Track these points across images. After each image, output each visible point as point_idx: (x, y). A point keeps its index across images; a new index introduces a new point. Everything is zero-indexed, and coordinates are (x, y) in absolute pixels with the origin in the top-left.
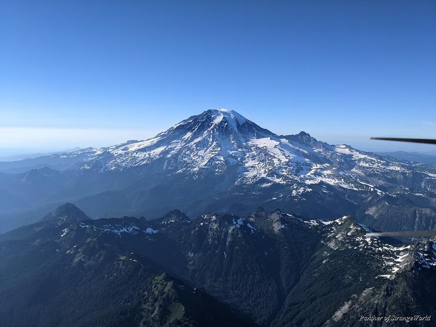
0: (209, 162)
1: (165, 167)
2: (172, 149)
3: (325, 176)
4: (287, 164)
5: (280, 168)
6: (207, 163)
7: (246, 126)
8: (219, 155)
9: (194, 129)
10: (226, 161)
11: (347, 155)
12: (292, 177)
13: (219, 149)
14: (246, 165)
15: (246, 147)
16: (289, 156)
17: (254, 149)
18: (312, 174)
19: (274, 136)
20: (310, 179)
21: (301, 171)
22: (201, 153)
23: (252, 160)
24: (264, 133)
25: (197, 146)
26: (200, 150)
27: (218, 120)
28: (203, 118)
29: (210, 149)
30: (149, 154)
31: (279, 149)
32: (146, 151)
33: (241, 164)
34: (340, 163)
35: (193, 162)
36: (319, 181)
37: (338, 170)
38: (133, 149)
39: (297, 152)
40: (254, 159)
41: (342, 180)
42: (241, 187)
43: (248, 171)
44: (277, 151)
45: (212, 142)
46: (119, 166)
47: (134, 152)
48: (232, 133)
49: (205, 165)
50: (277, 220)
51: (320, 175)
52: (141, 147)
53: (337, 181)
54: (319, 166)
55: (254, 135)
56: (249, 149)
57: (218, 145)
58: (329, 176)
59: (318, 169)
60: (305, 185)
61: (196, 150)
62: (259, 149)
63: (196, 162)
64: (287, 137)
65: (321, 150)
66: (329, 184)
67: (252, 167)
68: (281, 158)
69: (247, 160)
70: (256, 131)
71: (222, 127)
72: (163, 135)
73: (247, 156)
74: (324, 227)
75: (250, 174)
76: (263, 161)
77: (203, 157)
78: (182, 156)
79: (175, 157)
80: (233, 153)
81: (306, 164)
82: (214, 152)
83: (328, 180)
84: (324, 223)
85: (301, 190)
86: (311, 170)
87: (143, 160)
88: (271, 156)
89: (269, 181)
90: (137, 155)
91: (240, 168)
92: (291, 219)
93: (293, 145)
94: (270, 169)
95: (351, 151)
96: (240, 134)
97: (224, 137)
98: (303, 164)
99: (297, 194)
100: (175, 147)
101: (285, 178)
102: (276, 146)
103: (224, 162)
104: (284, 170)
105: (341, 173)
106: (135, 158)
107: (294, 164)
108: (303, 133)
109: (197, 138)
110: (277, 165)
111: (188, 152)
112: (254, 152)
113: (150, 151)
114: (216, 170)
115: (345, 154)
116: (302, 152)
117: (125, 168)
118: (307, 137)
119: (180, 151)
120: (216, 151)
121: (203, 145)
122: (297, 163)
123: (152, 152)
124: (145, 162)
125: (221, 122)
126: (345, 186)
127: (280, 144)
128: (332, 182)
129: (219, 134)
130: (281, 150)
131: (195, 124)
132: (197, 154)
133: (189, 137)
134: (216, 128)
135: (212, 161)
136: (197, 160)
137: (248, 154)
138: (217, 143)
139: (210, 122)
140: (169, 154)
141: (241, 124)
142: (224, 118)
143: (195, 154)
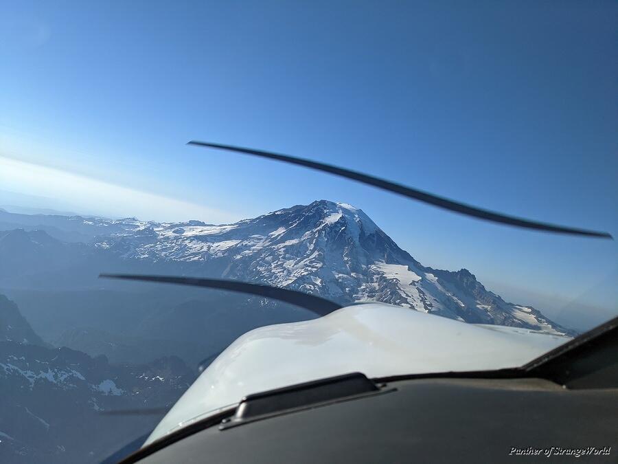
0: (296, 282)
1: (224, 273)
2: (247, 247)
6: (292, 283)
7: (375, 239)
8: (316, 274)
9: (292, 224)
10: (323, 288)
13: (319, 265)
15: (365, 273)
17: (377, 278)
19: (415, 266)
22: (289, 264)
23: (368, 296)
24: (402, 257)
25: (286, 252)
26: (289, 259)
27: (333, 218)
28: (309, 211)
29: (307, 262)
30: (209, 247)
31: (417, 289)
32: (207, 241)
33: (347, 298)
35: (270, 277)
38: (190, 234)
39: (447, 302)
40: (373, 296)
45: (313, 251)
47: (188, 238)
48: (349, 244)
52: (202, 234)
55: (384, 256)
56: (368, 276)
57: (320, 259)
61: (284, 258)
63: (276, 277)
64: (437, 273)
69: (359, 295)
70: (388, 250)
71: (336, 232)
73: (362, 287)
77: (289, 272)
79: (246, 261)
80: (339, 277)
82: (310, 269)
87: (195, 254)
88: (401, 297)
90: (190, 245)
93: (444, 287)
96: (360, 250)
100: (254, 245)
102: (413, 283)
108: (464, 273)
109: (293, 239)
111: (269, 258)
112: (376, 285)
113: (213, 243)
116: (457, 303)
118: (471, 279)
119: (259, 253)
120: (313, 267)
121: (297, 252)
123: (216, 244)
124: (197, 258)
125: (335, 223)
127: (421, 281)
129: (327, 241)
130: (420, 291)
131: (295, 218)
132: (282, 265)
133: (280, 235)
134: (325, 230)
135: (301, 282)
136: (279, 274)
137: (364, 284)
138: (319, 255)
139: (320, 219)
140: (239, 254)
141: (367, 234)
142: (342, 218)
143: (279, 263)
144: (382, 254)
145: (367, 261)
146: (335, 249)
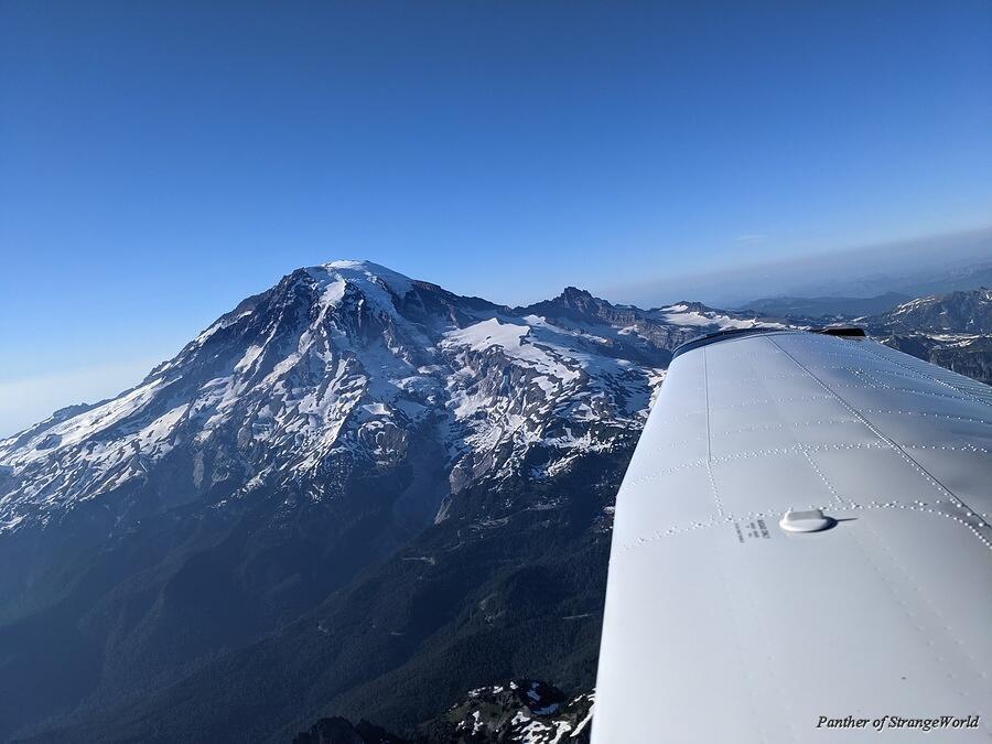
0: (344, 429)
1: (198, 477)
2: (208, 411)
6: (339, 435)
7: (419, 298)
8: (367, 399)
9: (267, 334)
10: (398, 416)
13: (362, 381)
14: (460, 413)
15: (440, 358)
17: (463, 359)
22: (308, 404)
23: (469, 394)
24: (475, 310)
25: (289, 385)
26: (302, 396)
27: (334, 293)
28: (284, 298)
30: (135, 445)
31: (535, 345)
32: (122, 436)
33: (441, 413)
35: (292, 442)
38: (75, 438)
40: (474, 391)
43: (471, 432)
44: (532, 353)
45: (335, 363)
47: (80, 447)
48: (386, 324)
49: (337, 444)
52: (102, 425)
56: (447, 361)
57: (356, 370)
61: (291, 397)
62: (480, 356)
63: (302, 438)
65: (635, 328)
67: (478, 416)
68: (554, 373)
70: (452, 308)
71: (354, 313)
72: (169, 370)
73: (450, 384)
76: (504, 392)
77: (319, 419)
78: (249, 426)
79: (225, 435)
80: (406, 386)
82: (349, 395)
87: (118, 469)
88: (524, 371)
90: (93, 458)
95: (708, 316)
96: (409, 325)
97: (365, 339)
98: (620, 377)
100: (218, 402)
102: (523, 340)
106: (87, 469)
108: (571, 292)
109: (283, 358)
111: (265, 411)
112: (467, 370)
113: (137, 433)
114: (377, 452)
119: (238, 411)
120: (354, 390)
121: (308, 376)
123: (143, 434)
125: (343, 299)
127: (532, 330)
129: (348, 335)
130: (544, 349)
131: (265, 319)
132: (295, 412)
133: (256, 361)
134: (332, 318)
135: (352, 424)
136: (302, 431)
137: (450, 378)
138: (350, 364)
139: (311, 304)
140: (202, 429)
141: (403, 296)
142: (348, 286)
143: (289, 411)
144: (446, 317)
145: (430, 338)
146: (368, 343)
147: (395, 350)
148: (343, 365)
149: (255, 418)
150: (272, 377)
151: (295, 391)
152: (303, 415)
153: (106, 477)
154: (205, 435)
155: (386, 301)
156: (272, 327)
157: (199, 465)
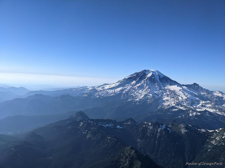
0: (144, 96)
1: (122, 98)
2: (125, 89)
3: (207, 107)
4: (186, 100)
5: (183, 101)
6: (143, 97)
7: (164, 79)
8: (149, 93)
9: (137, 79)
10: (153, 96)
11: (220, 97)
12: (189, 107)
13: (149, 90)
14: (164, 99)
15: (164, 90)
16: (187, 96)
17: (168, 91)
18: (200, 106)
19: (179, 85)
20: (199, 109)
21: (194, 104)
22: (140, 91)
23: (167, 97)
24: (174, 83)
25: (138, 88)
26: (140, 90)
27: (150, 75)
28: (141, 74)
29: (145, 90)
30: (114, 91)
31: (182, 92)
32: (113, 89)
33: (161, 98)
34: (216, 101)
35: (136, 96)
36: (204, 110)
37: (215, 105)
38: (107, 88)
39: (192, 94)
40: (168, 96)
41: (218, 110)
42: (162, 110)
43: (165, 102)
44: (181, 93)
45: (146, 86)
46: (100, 96)
47: (107, 89)
48: (157, 82)
49: (143, 98)
50: (184, 128)
51: (205, 106)
52: (111, 87)
53: (214, 110)
54: (204, 102)
55: (168, 84)
56: (165, 91)
57: (149, 88)
58: (210, 107)
59: (204, 103)
60: (196, 111)
62: (171, 91)
63: (138, 96)
64: (186, 86)
65: (205, 94)
66: (210, 112)
67: (167, 100)
68: (183, 97)
69: (164, 97)
70: (169, 82)
71: (152, 79)
72: (121, 82)
73: (164, 94)
74: (209, 133)
75: (166, 104)
76: (173, 98)
77: (141, 94)
78: (131, 92)
79: (127, 93)
80: (157, 93)
81: (197, 101)
82: (147, 92)
83: (210, 109)
84: (209, 131)
85: (195, 114)
86: (200, 104)
87: (112, 94)
88: (177, 95)
89: (176, 108)
90: (109, 91)
91: (160, 101)
92: (191, 127)
93: (190, 90)
94: (177, 102)
95: (222, 95)
96: (160, 83)
97: (152, 84)
98: (195, 100)
99: (192, 115)
100: (127, 88)
101: (185, 107)
102: (180, 90)
103: (152, 97)
104: (185, 103)
105: (217, 106)
106: (108, 93)
107: (190, 100)
108: (195, 84)
109: (138, 84)
110: (181, 100)
111: (133, 91)
112: (168, 93)
114: (148, 101)
115: (219, 96)
116: (195, 94)
117: (103, 97)
118: (198, 86)
119: (130, 90)
120: (148, 91)
121: (141, 87)
122: (192, 100)
123: (116, 90)
124: (112, 95)
125: (151, 76)
126: (219, 113)
127: (182, 89)
128: (212, 111)
129: (150, 82)
130: (183, 92)
131: (137, 77)
132: (138, 92)
133: (134, 83)
135: (146, 96)
136: (138, 95)
137: (165, 93)
138: (148, 87)
139: (145, 76)
140: (124, 91)
141: (161, 78)
142: (152, 74)
143: (137, 92)
144: (168, 83)
146: (153, 84)
147: (157, 87)
148: (147, 87)
149: (132, 91)
150: (136, 86)
151: (139, 89)
152: (139, 93)
153: (110, 94)
154: (124, 92)
155: (158, 78)
156: (138, 78)
157: (122, 96)
